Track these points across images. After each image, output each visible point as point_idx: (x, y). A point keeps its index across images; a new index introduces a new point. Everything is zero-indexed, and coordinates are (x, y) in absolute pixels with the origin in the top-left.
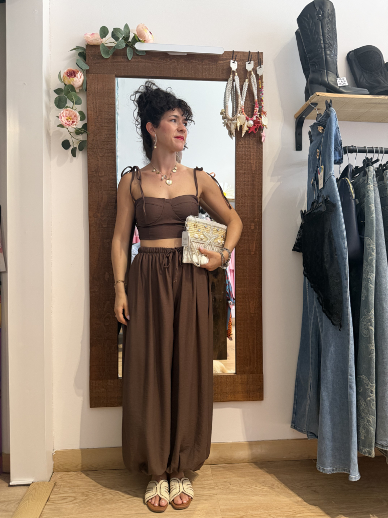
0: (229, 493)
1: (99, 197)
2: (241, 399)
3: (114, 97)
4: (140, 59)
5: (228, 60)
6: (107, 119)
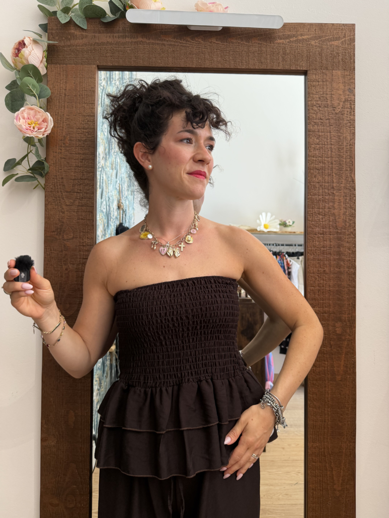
1: (62, 276)
4: (140, 39)
5: (295, 39)
6: (79, 140)
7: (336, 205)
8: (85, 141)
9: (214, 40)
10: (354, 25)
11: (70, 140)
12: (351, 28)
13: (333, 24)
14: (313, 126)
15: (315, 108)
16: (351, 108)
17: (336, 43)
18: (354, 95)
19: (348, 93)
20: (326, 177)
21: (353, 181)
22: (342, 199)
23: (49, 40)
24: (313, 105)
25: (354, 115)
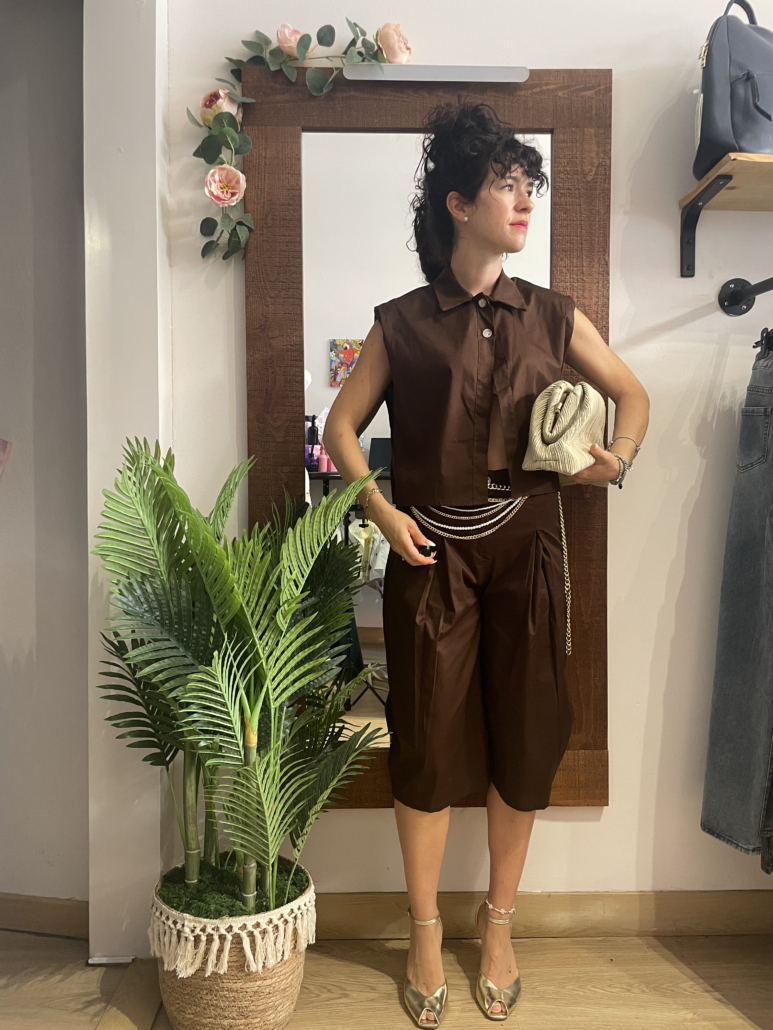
0: (537, 999)
1: (268, 381)
2: (560, 802)
3: (299, 174)
4: (353, 93)
5: (538, 89)
6: (284, 220)
7: (586, 294)
8: (291, 220)
9: (441, 93)
10: (610, 71)
11: (273, 219)
12: (608, 73)
13: (585, 70)
14: (560, 198)
15: (562, 176)
16: (605, 175)
17: (589, 93)
18: (610, 159)
19: (602, 155)
20: (575, 260)
21: (607, 264)
22: (594, 287)
23: (243, 95)
24: (560, 172)
25: (609, 183)
